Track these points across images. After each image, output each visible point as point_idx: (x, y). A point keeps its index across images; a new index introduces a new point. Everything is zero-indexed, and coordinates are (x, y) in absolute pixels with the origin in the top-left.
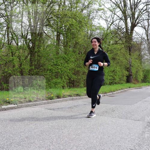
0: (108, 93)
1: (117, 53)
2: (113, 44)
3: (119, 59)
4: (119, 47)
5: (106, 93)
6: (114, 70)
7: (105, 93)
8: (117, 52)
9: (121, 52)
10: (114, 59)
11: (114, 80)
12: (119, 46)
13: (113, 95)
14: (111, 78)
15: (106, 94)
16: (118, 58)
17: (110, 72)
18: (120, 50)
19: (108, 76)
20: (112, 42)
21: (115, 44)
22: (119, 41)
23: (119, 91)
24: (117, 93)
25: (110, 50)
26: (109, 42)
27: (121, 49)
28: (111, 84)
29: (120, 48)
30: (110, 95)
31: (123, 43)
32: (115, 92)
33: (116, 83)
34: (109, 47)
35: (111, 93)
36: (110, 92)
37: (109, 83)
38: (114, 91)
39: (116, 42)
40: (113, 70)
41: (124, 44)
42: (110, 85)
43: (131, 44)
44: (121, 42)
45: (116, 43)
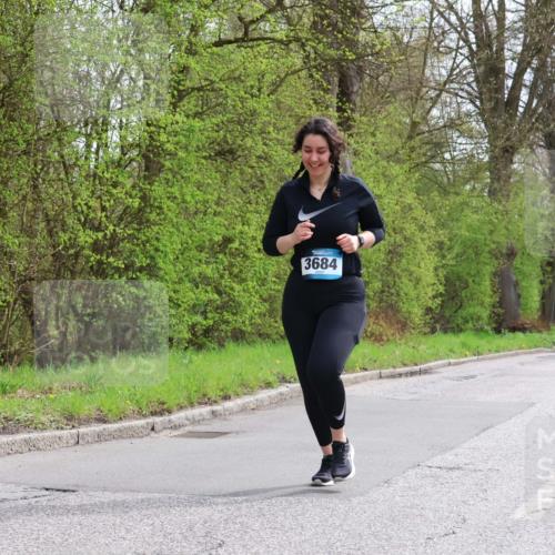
0: (181, 408)
1: (254, 113)
2: (219, 43)
3: (264, 158)
4: (263, 64)
5: (162, 409)
6: (227, 240)
7: (154, 414)
8: (251, 104)
9: (279, 104)
10: (231, 152)
11: (227, 316)
12: (267, 56)
13: (216, 426)
14: (204, 297)
15: (166, 418)
16: (260, 149)
17: (200, 249)
18: (276, 87)
19: (180, 281)
20: (212, 26)
21: (236, 41)
22: (262, 17)
23: (264, 395)
24: (243, 409)
25: (199, 89)
26: (194, 29)
27: (282, 80)
28: (200, 340)
29: (269, 78)
30: (194, 421)
31: (297, 39)
32: (229, 404)
33: (239, 336)
34: (192, 62)
35: (205, 410)
36: (192, 405)
37: (187, 335)
38: (226, 398)
39: (246, 25)
40: (218, 238)
41: (303, 45)
42: (200, 347)
43: (352, 44)
44: (282, 31)
45: (246, 35)
